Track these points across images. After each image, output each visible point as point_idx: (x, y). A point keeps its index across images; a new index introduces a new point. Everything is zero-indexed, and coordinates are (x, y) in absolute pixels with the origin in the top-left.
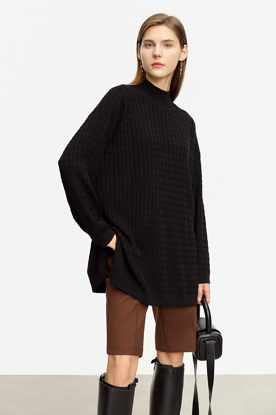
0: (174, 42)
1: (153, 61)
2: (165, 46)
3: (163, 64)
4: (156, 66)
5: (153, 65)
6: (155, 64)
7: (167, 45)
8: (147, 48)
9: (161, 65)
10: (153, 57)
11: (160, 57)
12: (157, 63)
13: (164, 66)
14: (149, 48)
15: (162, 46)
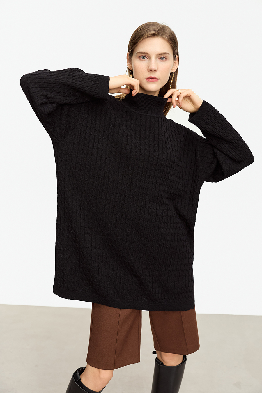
0: (169, 55)
1: (148, 75)
2: (160, 59)
3: (157, 78)
4: (150, 80)
5: (147, 79)
6: (150, 78)
7: (162, 58)
8: (140, 59)
9: (156, 80)
10: (148, 71)
11: (155, 71)
12: (152, 77)
13: (159, 80)
14: (143, 61)
15: (157, 59)
